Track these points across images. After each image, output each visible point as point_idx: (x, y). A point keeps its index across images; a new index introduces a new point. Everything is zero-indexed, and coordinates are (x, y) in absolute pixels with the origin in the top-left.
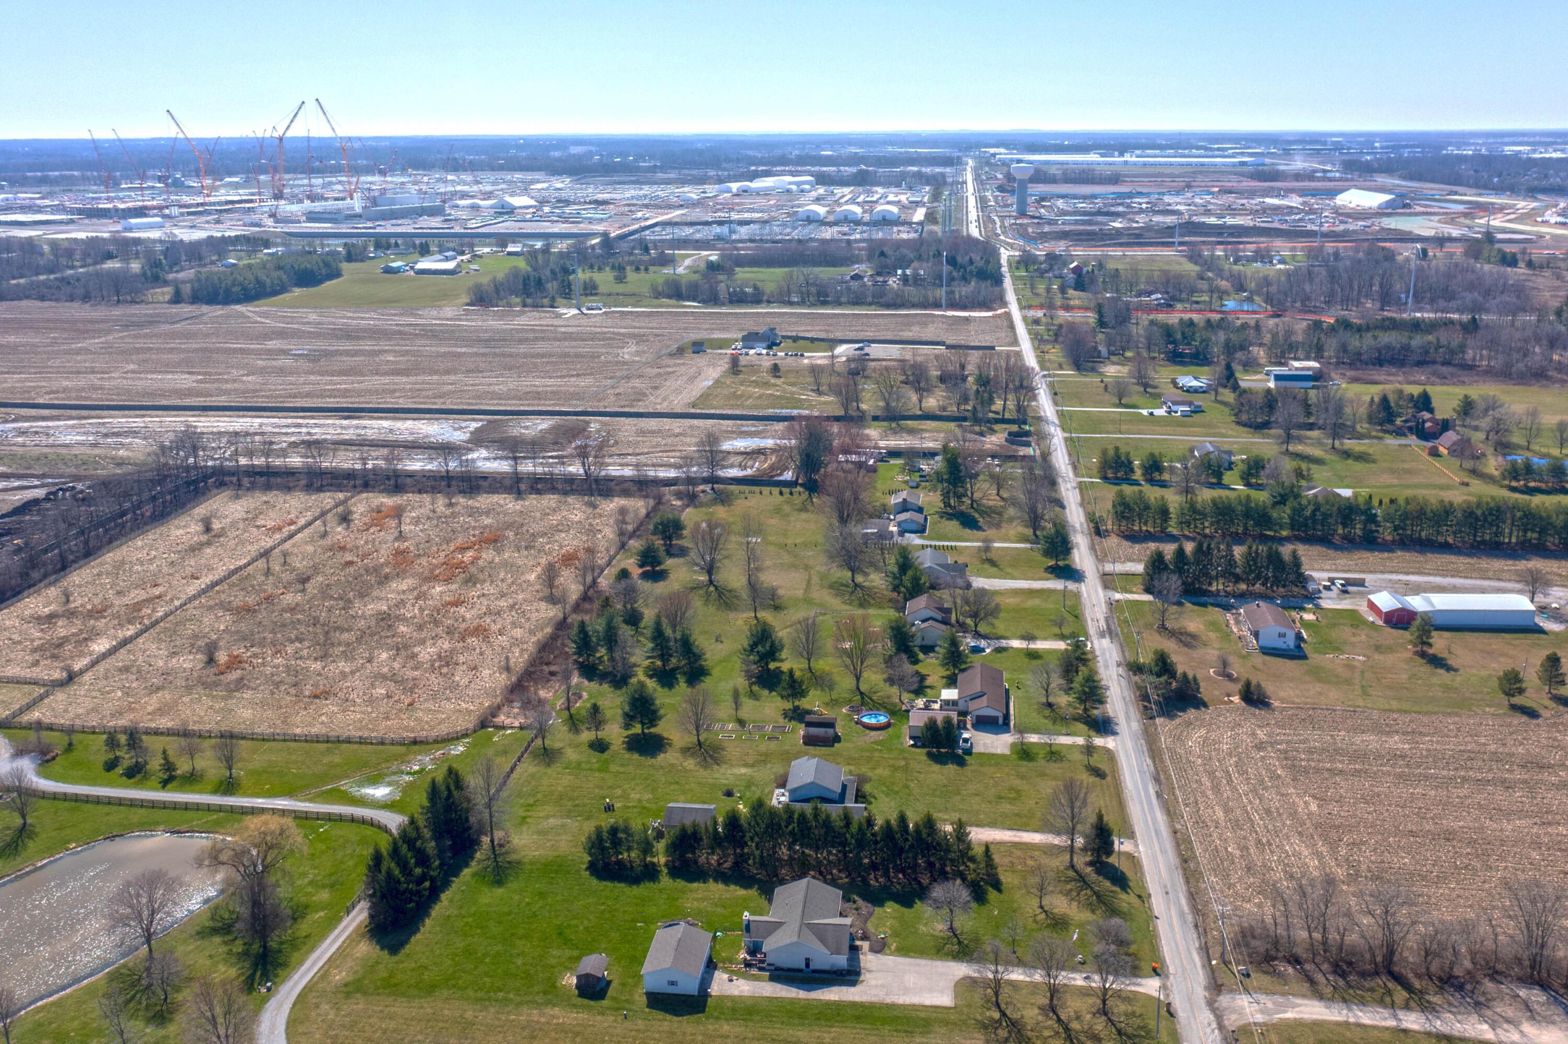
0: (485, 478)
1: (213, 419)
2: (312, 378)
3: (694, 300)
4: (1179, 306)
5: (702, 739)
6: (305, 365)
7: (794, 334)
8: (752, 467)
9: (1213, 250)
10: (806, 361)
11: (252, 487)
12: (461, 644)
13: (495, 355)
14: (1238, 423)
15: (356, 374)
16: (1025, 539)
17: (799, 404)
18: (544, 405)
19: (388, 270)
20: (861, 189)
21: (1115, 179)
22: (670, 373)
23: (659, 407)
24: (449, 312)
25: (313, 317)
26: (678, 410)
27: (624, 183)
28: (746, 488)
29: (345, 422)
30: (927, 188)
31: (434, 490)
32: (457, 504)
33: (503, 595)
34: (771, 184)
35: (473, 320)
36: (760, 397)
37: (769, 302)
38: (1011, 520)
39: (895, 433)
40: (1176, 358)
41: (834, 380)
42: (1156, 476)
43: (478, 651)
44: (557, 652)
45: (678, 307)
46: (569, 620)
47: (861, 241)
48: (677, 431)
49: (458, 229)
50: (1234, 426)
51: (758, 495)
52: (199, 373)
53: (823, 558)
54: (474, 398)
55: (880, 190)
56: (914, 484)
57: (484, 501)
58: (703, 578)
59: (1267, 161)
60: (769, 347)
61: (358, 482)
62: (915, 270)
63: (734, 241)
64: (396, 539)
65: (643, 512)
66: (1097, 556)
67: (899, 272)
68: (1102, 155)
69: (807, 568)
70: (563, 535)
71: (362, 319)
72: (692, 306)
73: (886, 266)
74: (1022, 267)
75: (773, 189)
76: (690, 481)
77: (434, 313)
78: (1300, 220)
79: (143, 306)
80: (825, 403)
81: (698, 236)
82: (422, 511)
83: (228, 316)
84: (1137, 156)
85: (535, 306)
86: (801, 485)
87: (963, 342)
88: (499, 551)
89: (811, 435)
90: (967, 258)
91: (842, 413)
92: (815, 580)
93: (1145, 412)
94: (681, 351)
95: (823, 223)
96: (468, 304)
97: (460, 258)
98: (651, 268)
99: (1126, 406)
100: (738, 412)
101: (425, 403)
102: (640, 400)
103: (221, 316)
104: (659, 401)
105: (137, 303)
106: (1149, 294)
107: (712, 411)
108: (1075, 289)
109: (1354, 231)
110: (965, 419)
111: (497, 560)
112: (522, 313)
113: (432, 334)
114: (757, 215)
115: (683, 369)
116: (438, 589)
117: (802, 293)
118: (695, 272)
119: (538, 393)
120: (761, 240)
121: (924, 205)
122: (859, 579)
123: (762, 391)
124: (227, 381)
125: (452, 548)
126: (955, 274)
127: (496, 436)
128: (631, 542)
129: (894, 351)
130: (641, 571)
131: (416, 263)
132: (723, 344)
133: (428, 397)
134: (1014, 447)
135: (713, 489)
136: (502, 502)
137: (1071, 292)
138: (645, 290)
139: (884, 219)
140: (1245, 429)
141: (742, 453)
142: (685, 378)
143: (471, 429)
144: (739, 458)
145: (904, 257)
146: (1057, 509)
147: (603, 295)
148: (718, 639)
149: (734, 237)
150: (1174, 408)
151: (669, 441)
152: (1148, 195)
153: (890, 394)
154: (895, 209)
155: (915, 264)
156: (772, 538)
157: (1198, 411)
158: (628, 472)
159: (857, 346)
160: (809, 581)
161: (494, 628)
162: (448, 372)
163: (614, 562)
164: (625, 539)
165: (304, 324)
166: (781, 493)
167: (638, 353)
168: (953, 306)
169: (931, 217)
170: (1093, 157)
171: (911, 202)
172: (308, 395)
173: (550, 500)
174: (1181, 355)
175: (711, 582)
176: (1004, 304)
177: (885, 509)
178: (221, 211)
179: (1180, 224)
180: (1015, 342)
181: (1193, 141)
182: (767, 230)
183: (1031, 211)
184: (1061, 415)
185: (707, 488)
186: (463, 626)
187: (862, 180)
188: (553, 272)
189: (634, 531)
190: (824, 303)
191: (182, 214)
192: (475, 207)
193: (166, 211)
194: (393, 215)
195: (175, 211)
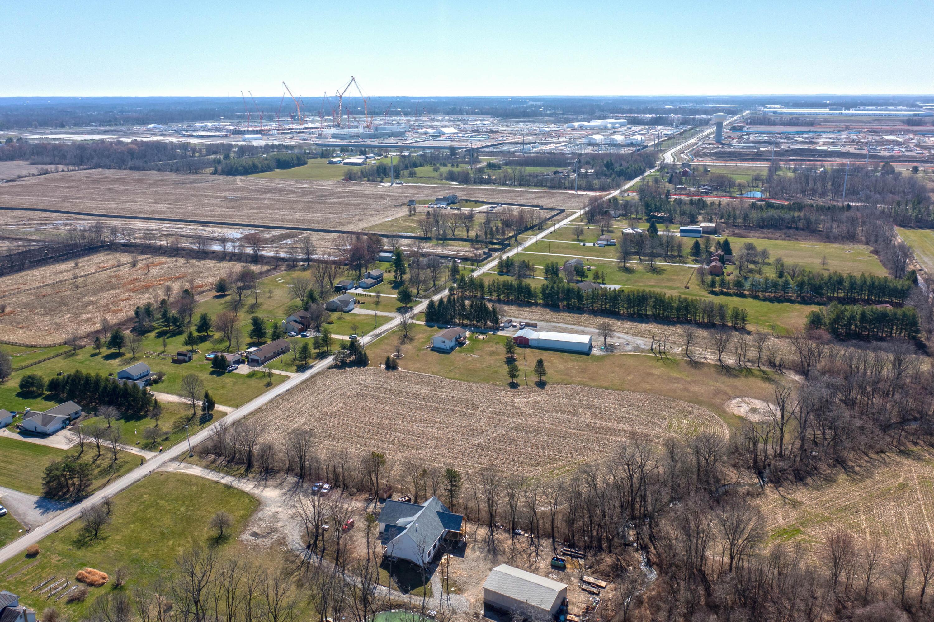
3: (456, 181)
4: (714, 193)
5: (136, 356)
6: (224, 203)
24: (329, 182)
35: (333, 187)
45: (444, 184)
49: (399, 144)
60: (448, 205)
62: (587, 170)
70: (212, 278)
72: (453, 184)
76: (296, 260)
82: (171, 264)
83: (227, 181)
84: (857, 110)
94: (403, 204)
96: (342, 179)
98: (461, 165)
105: (198, 173)
112: (362, 184)
116: (126, 294)
130: (218, 294)
131: (348, 159)
132: (425, 202)
135: (308, 264)
142: (382, 217)
147: (418, 177)
154: (641, 138)
159: (494, 206)
175: (240, 301)
176: (618, 189)
178: (299, 133)
183: (726, 140)
184: (536, 242)
191: (278, 134)
192: (425, 133)
193: (271, 132)
194: (375, 136)
195: (275, 132)
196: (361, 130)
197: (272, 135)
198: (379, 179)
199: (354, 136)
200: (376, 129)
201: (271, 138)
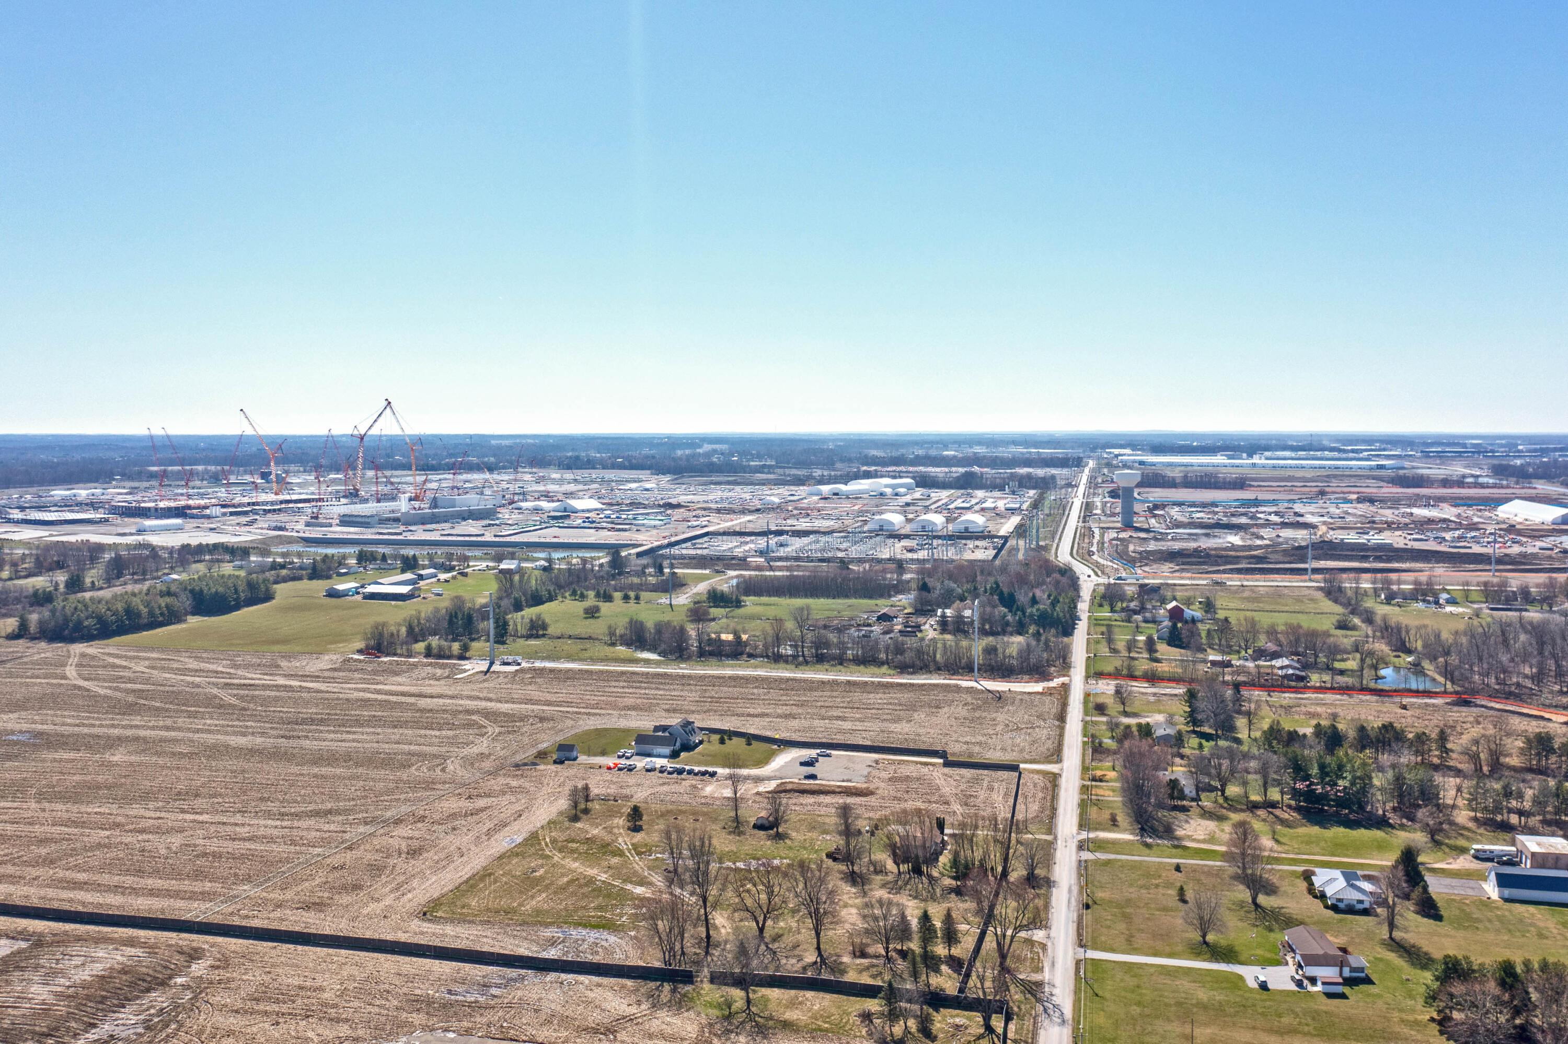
3: (657, 649)
4: (1315, 679)
7: (732, 725)
9: (1357, 581)
19: (333, 594)
20: (960, 493)
21: (1240, 484)
22: (475, 812)
24: (322, 663)
30: (1032, 493)
34: (865, 487)
40: (1310, 807)
47: (921, 561)
55: (980, 494)
59: (1407, 464)
60: (674, 755)
62: (959, 611)
67: (939, 612)
68: (1230, 457)
72: (644, 660)
73: (929, 603)
74: (1107, 602)
75: (865, 491)
78: (1460, 538)
81: (738, 551)
84: (1267, 459)
85: (440, 656)
93: (1249, 975)
94: (539, 758)
95: (890, 537)
96: (358, 651)
97: (440, 576)
98: (644, 595)
99: (1216, 956)
102: (355, 887)
104: (386, 890)
106: (1275, 655)
108: (1167, 644)
109: (1535, 556)
114: (826, 524)
115: (505, 801)
120: (806, 558)
121: (1019, 513)
129: (860, 769)
131: (369, 585)
137: (1163, 648)
139: (967, 531)
142: (487, 827)
145: (950, 591)
152: (1274, 502)
154: (985, 519)
155: (958, 604)
167: (474, 760)
168: (987, 672)
169: (1021, 531)
170: (1219, 459)
171: (1007, 509)
176: (1066, 669)
179: (1313, 545)
180: (1058, 751)
181: (1326, 443)
183: (1139, 521)
187: (967, 483)
191: (224, 514)
192: (537, 510)
193: (208, 512)
194: (434, 519)
195: (218, 511)
196: (403, 505)
197: (208, 517)
198: (456, 649)
199: (388, 519)
200: (435, 503)
201: (206, 524)
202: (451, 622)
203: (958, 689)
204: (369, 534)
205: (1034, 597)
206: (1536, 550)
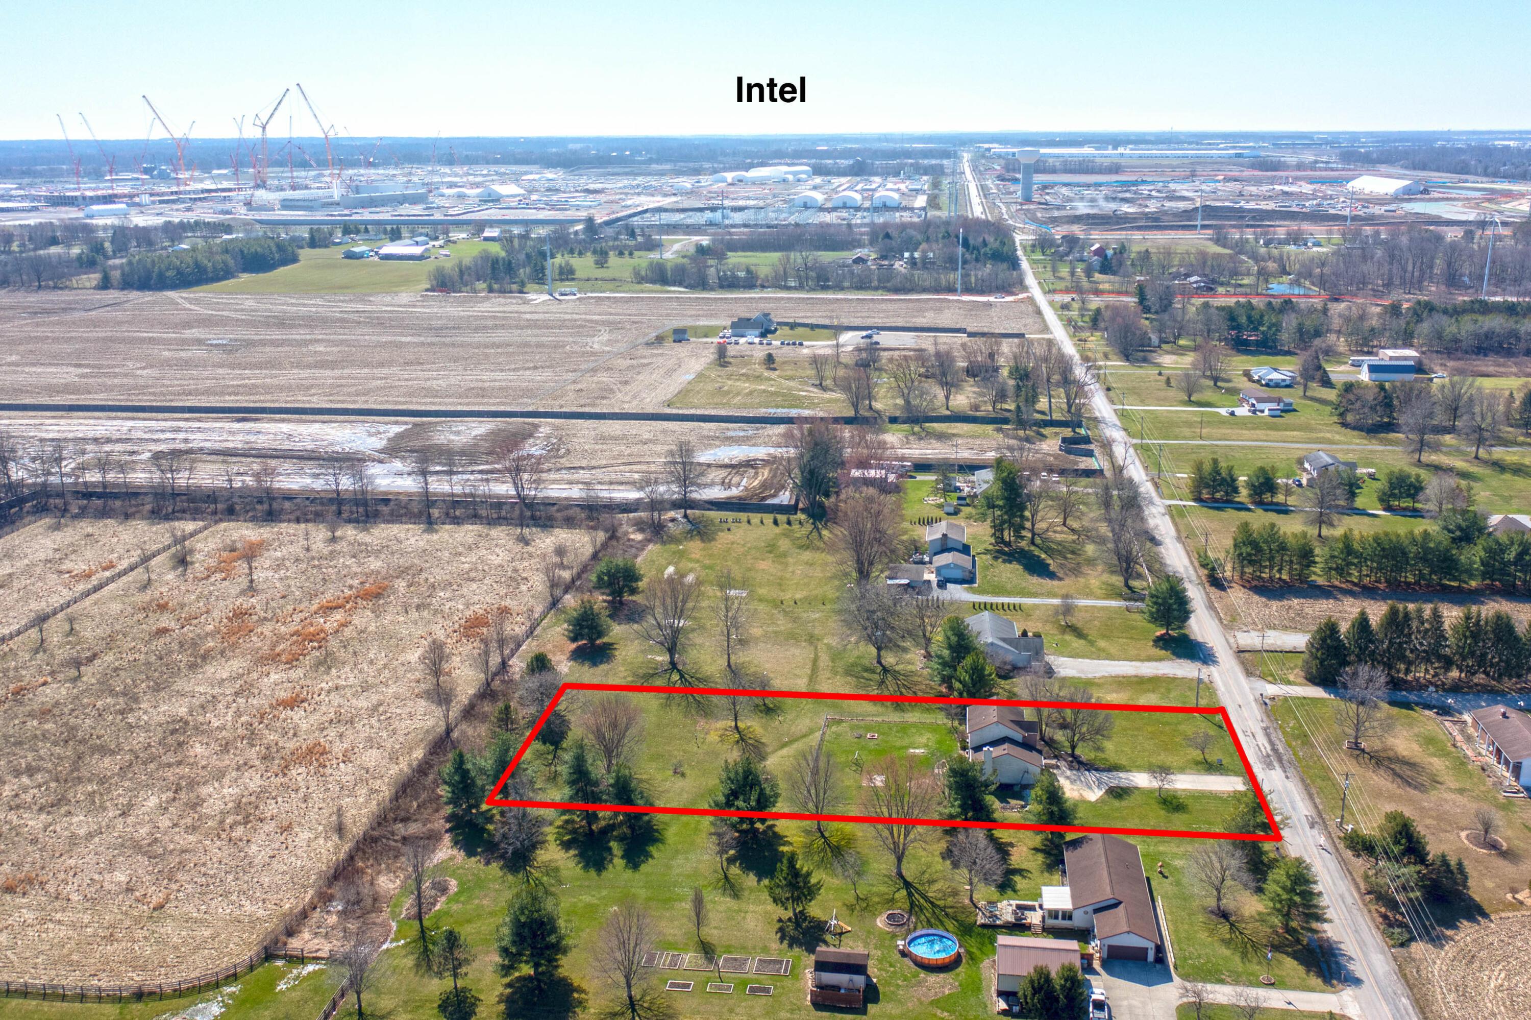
0: (386, 501)
1: (76, 421)
2: (220, 371)
3: (680, 284)
4: (1221, 290)
5: (636, 993)
6: (217, 356)
7: (791, 320)
8: (739, 485)
9: (1242, 233)
10: (805, 351)
11: (82, 514)
12: (280, 780)
13: (445, 344)
14: (1345, 425)
15: (273, 367)
16: (1114, 594)
17: (797, 402)
18: (488, 404)
19: (350, 256)
20: (859, 179)
21: (1115, 169)
22: (644, 365)
23: (626, 406)
24: (404, 297)
25: (250, 303)
26: (650, 410)
27: (618, 174)
28: (730, 515)
29: (237, 426)
30: (925, 178)
31: (318, 518)
32: (341, 538)
33: (365, 688)
34: (768, 174)
35: (429, 307)
36: (751, 393)
37: (763, 287)
38: (1091, 562)
39: (920, 439)
40: (1241, 346)
41: (841, 372)
42: (1267, 497)
43: (301, 794)
44: (424, 796)
45: (662, 292)
46: (455, 735)
47: (861, 225)
48: (646, 436)
49: (438, 216)
50: (1338, 428)
51: (744, 525)
52: (88, 366)
53: (834, 623)
54: (404, 395)
55: (877, 180)
56: (951, 510)
57: (381, 533)
58: (662, 658)
59: (1262, 153)
60: (763, 335)
61: (220, 506)
62: (924, 252)
63: (727, 226)
64: (243, 592)
65: (588, 550)
66: (1220, 620)
67: (907, 255)
68: (1097, 149)
69: (812, 639)
70: (474, 586)
71: (304, 305)
72: (676, 290)
73: (891, 250)
74: (1038, 250)
75: (769, 178)
76: (655, 505)
77: (388, 299)
78: (1319, 205)
79: (66, 292)
80: (830, 401)
81: (689, 221)
82: (291, 549)
83: (155, 302)
84: (1131, 150)
85: (502, 291)
86: (803, 510)
87: (986, 330)
88: (377, 613)
89: (816, 444)
90: (981, 239)
91: (851, 413)
92: (824, 660)
93: (1223, 411)
94: (660, 340)
95: (821, 209)
96: (427, 290)
97: (432, 243)
98: (636, 253)
99: (1199, 404)
100: (723, 412)
101: (343, 402)
102: (604, 398)
103: (148, 302)
104: (627, 398)
105: (61, 289)
106: (1186, 277)
107: (692, 412)
108: (1101, 273)
109: (1381, 215)
110: (1005, 421)
111: (372, 628)
112: (486, 298)
113: (379, 322)
114: (751, 203)
115: (660, 360)
116: (274, 677)
117: (800, 277)
118: (683, 257)
119: (481, 389)
120: (756, 225)
121: (924, 192)
122: (889, 659)
123: (753, 387)
124: (116, 375)
125: (315, 607)
126: (968, 256)
127: (418, 444)
128: (567, 597)
129: (907, 340)
130: (574, 646)
131: (380, 248)
132: (708, 332)
133: (349, 395)
134: (1072, 457)
135: (686, 516)
136: (403, 536)
137: (1097, 276)
138: (627, 275)
139: (885, 206)
140: (1356, 433)
141: (726, 466)
142: (662, 371)
143: (391, 435)
144: (723, 473)
145: (911, 238)
146: (1148, 545)
147: (580, 280)
148: (678, 772)
149: (727, 222)
150: (1259, 406)
151: (635, 449)
152: (1152, 183)
153: (910, 389)
154: (896, 196)
155: (924, 246)
156: (762, 591)
157: (1289, 410)
158: (576, 493)
159: (864, 333)
160: (815, 661)
161: (338, 748)
162: (381, 365)
163: (538, 631)
164: (558, 592)
165: (236, 310)
166: (776, 523)
167: (609, 342)
168: (968, 290)
169: (933, 202)
170: (1088, 151)
171: (911, 190)
172: (207, 392)
173: (468, 532)
174: (1246, 343)
175: (673, 665)
176: (1025, 289)
177: (916, 547)
178: (195, 199)
179: (1195, 209)
180: (1046, 329)
182: (762, 214)
183: (1036, 197)
184: (1123, 415)
185: (678, 514)
186: (291, 745)
187: (860, 170)
188: (528, 256)
189: (573, 581)
190: (825, 288)
192: (460, 196)
193: (137, 200)
195: (146, 199)
196: (335, 191)
197: (144, 205)
198: (515, 287)
199: (324, 204)
201: (150, 210)
202: (493, 268)
203: (949, 301)
204: (319, 216)
205: (984, 240)
206: (1382, 211)
